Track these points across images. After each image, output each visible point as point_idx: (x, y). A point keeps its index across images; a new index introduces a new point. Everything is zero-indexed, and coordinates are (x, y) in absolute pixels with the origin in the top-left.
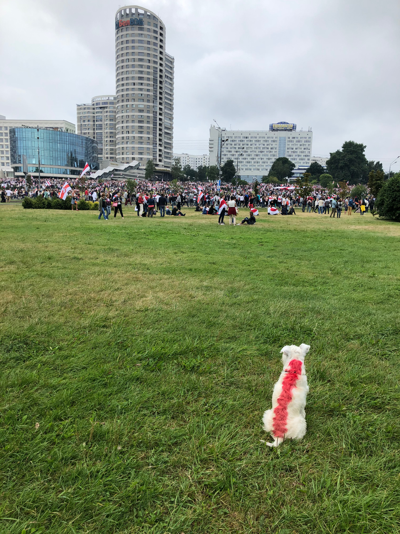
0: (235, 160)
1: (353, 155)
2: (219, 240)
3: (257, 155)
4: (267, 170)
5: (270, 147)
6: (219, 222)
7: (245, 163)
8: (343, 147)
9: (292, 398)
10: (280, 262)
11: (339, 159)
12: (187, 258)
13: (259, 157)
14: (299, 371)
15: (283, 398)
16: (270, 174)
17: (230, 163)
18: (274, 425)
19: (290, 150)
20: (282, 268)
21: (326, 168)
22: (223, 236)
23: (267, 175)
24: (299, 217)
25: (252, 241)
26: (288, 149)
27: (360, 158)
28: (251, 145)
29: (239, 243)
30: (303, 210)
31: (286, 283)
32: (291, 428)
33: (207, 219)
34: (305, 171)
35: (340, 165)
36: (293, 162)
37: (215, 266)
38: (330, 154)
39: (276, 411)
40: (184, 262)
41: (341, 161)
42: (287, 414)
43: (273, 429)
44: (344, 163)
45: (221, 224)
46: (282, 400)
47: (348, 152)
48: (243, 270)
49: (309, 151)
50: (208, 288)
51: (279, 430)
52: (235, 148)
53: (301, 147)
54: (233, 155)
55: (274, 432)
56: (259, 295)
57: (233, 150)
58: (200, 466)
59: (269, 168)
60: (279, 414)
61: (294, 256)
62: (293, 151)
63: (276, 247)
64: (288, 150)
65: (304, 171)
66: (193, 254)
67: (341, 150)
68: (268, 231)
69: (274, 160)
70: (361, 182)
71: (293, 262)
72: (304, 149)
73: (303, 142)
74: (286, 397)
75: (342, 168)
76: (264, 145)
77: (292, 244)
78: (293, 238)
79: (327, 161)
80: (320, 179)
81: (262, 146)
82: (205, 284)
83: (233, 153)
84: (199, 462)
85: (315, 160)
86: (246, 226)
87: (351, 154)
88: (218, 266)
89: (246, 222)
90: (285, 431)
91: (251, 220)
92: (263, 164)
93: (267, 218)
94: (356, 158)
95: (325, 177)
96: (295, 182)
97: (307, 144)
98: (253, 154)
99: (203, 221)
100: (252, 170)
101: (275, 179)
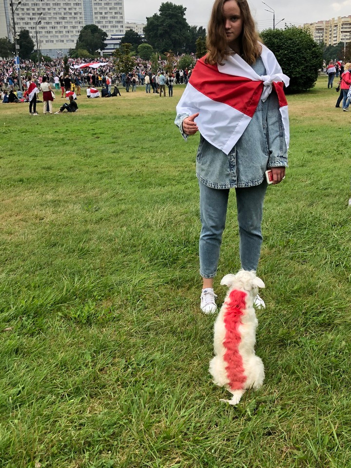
0: (30, 30)
1: (173, 20)
2: (40, 136)
3: (58, 23)
4: (73, 41)
5: (73, 11)
6: (31, 111)
7: (44, 33)
8: (160, 11)
9: (241, 337)
10: (132, 158)
11: (158, 26)
12: (10, 165)
13: (61, 25)
14: (242, 305)
15: (230, 340)
16: (78, 46)
17: (25, 34)
18: (228, 376)
19: (99, 16)
20: (136, 164)
21: (143, 36)
22: (44, 130)
23: (74, 48)
24: (126, 98)
25: (83, 133)
26: (96, 13)
27: (180, 23)
28: (49, 9)
29: (69, 138)
30: (126, 89)
31: (150, 183)
32: (250, 373)
33: (12, 109)
34: (120, 41)
35: (160, 32)
36: (104, 30)
37: (52, 171)
38: (147, 18)
39: (227, 358)
40: (8, 170)
41: (160, 28)
42: (240, 358)
43: (228, 381)
44: (163, 30)
45: (34, 114)
46: (229, 342)
47: (166, 16)
48: (91, 173)
49: (121, 15)
50: (56, 203)
51: (236, 381)
52: (29, 14)
53: (111, 11)
54: (27, 23)
55: (231, 385)
56: (125, 204)
57: (26, 16)
58: (160, 460)
59: (76, 39)
60: (232, 361)
61: (142, 148)
62: (101, 16)
63: (116, 138)
64: (96, 16)
65: (118, 42)
66: (16, 158)
67: (159, 13)
68: (98, 119)
69: (80, 29)
70: (185, 52)
71: (146, 157)
72: (116, 13)
73: (113, 5)
74: (233, 339)
75: (162, 36)
76: (65, 9)
77: (132, 133)
78: (131, 125)
79: (144, 28)
80: (139, 50)
81: (62, 11)
82: (49, 197)
83: (26, 20)
84: (158, 454)
85: (130, 27)
86: (67, 115)
87: (170, 18)
88: (56, 171)
89: (66, 110)
90: (243, 379)
91: (72, 107)
92: (67, 34)
93: (87, 102)
94: (176, 23)
95: (144, 48)
96: (110, 55)
97: (118, 7)
98: (53, 21)
99: (9, 112)
100: (55, 42)
101: (85, 52)
